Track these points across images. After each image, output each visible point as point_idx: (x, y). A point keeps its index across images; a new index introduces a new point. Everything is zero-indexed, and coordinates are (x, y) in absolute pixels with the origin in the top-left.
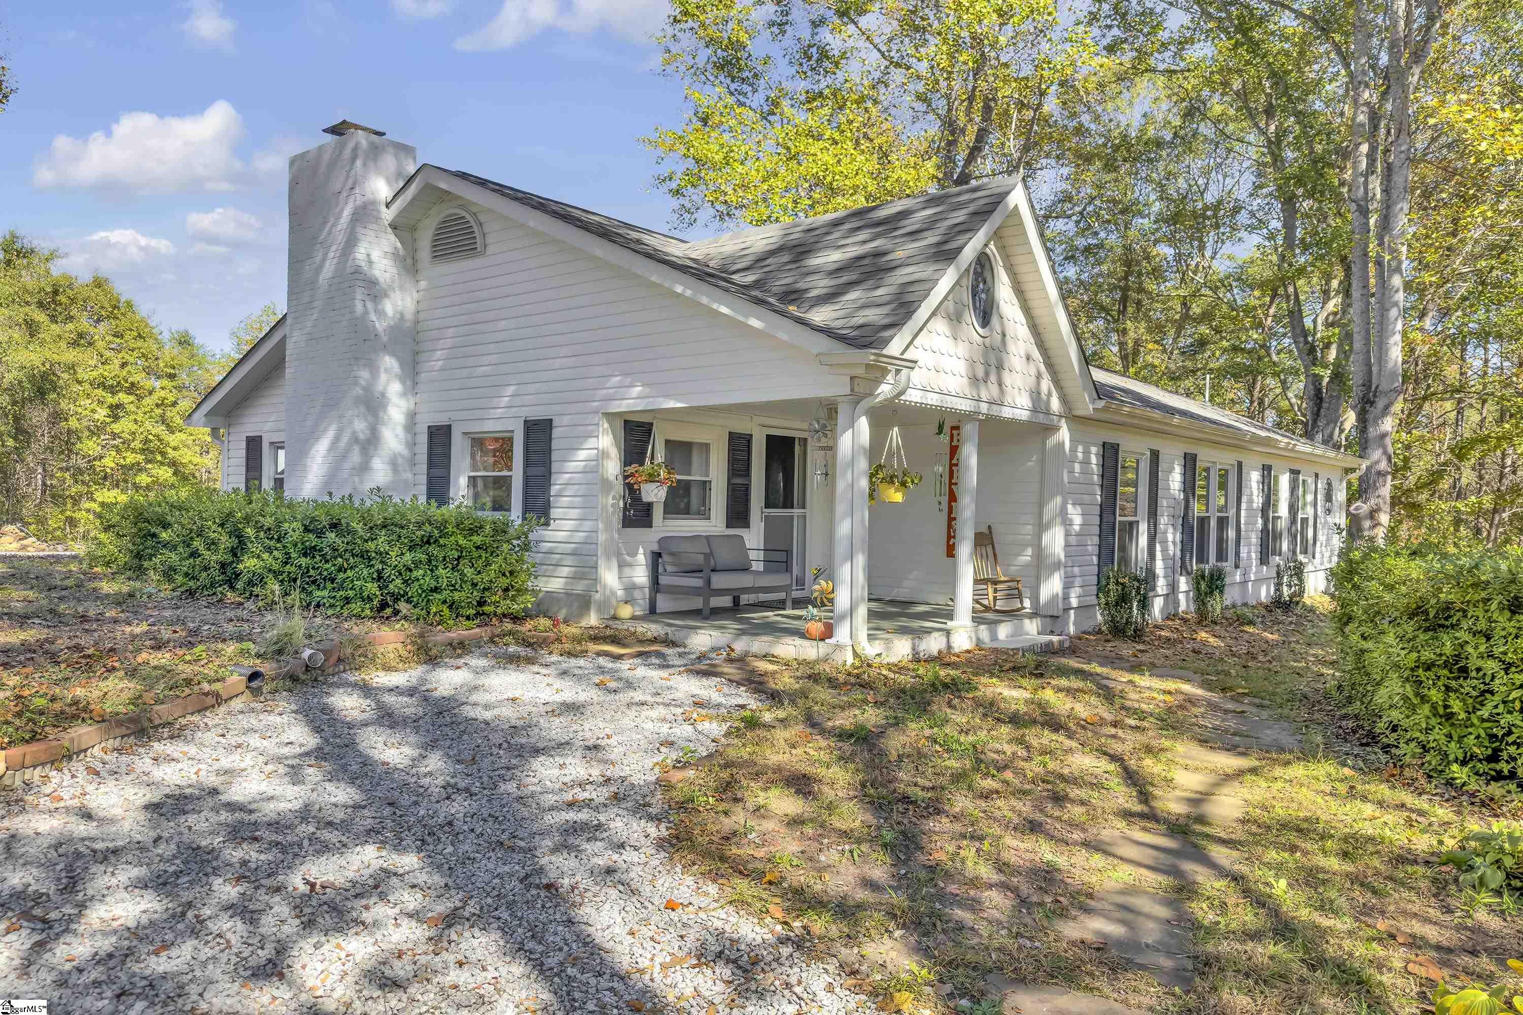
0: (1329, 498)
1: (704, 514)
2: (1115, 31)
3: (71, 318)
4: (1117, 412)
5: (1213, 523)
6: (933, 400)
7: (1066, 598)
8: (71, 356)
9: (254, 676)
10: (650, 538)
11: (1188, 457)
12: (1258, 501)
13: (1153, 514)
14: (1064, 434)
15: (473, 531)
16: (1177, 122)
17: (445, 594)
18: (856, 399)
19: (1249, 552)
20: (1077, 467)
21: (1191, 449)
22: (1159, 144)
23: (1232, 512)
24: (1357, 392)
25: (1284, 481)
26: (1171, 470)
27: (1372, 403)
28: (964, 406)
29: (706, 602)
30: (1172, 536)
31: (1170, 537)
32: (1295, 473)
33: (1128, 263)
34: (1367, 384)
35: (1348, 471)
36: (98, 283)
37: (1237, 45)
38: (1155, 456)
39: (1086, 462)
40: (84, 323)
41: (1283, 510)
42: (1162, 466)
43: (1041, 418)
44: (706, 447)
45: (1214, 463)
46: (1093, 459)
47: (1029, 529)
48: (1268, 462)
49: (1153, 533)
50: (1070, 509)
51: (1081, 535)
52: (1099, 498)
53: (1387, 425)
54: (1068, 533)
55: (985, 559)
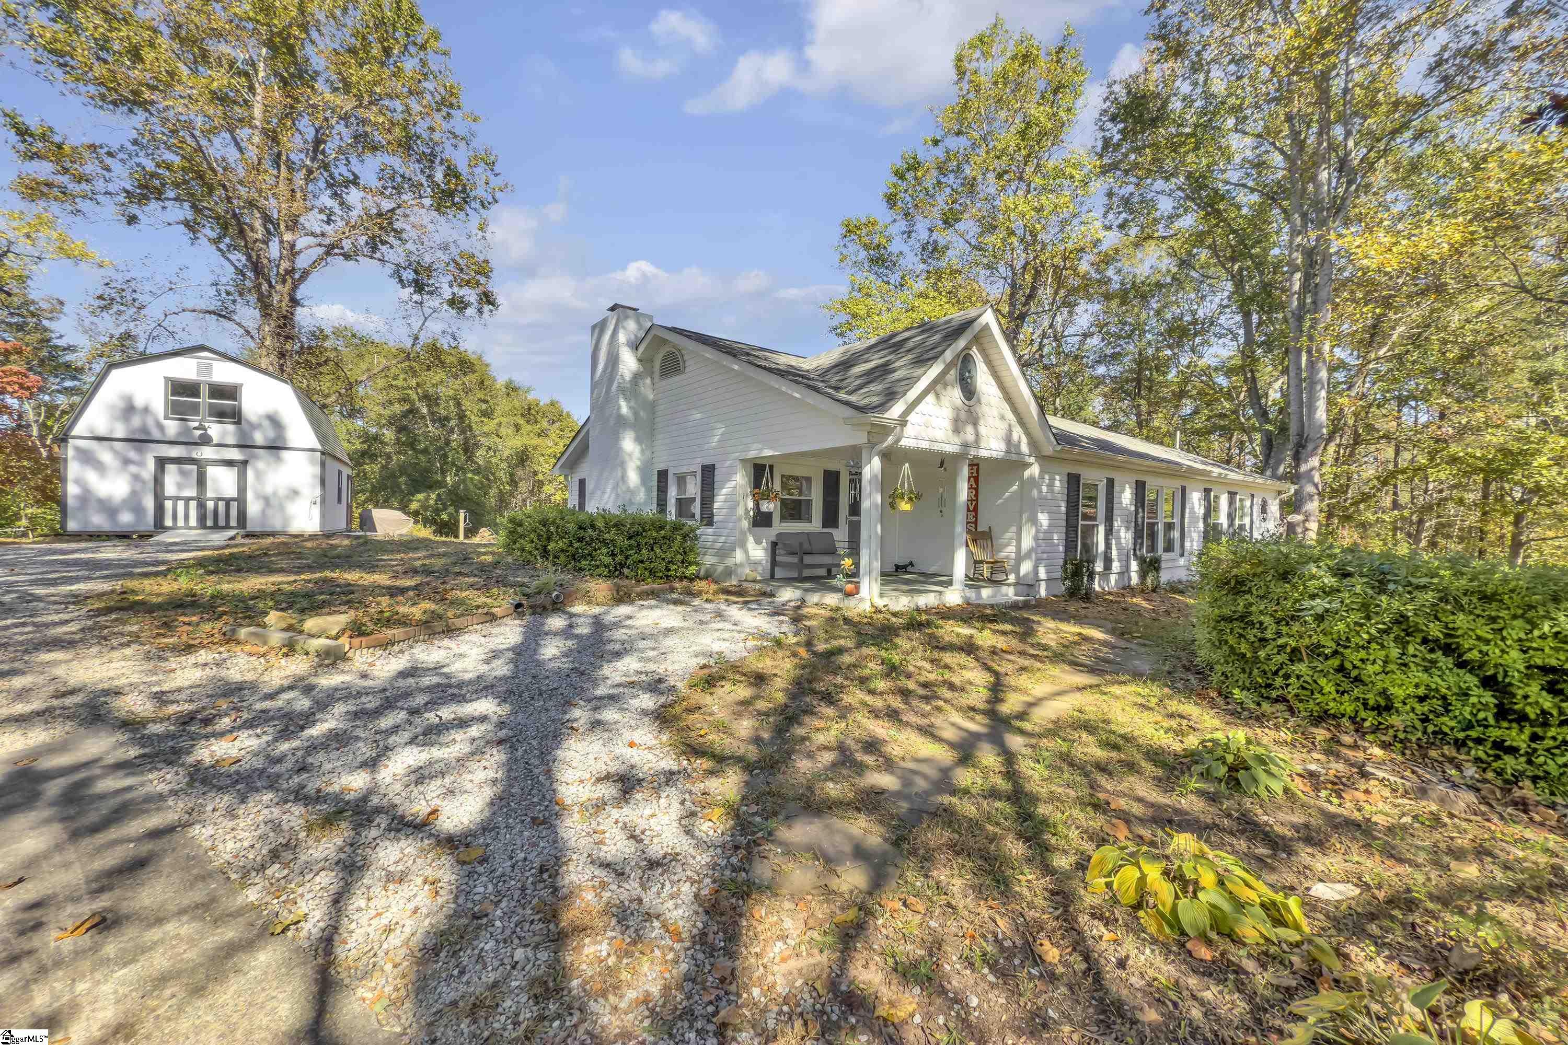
0: (1264, 510)
1: (809, 520)
2: (1124, 215)
3: (536, 422)
4: (1071, 452)
5: (1161, 527)
6: (924, 445)
7: (1036, 572)
8: (535, 441)
9: (519, 606)
10: (771, 533)
11: (1139, 483)
12: (1200, 511)
13: (1109, 519)
14: (1035, 470)
15: (662, 528)
16: (1174, 270)
17: (646, 564)
18: (872, 445)
19: (1192, 546)
20: (1044, 489)
21: (1141, 478)
22: (1159, 285)
23: (1176, 520)
24: (1293, 439)
25: (1224, 500)
26: (1123, 491)
27: (1304, 447)
28: (951, 449)
29: (800, 573)
30: (1126, 536)
31: (1122, 534)
32: (1232, 495)
33: (1139, 363)
34: (1300, 434)
35: (1279, 493)
36: (552, 404)
37: (1208, 214)
38: (1111, 483)
39: (1051, 485)
40: (545, 424)
41: (1223, 520)
42: (1117, 488)
43: (1014, 457)
44: (808, 480)
45: (1161, 488)
46: (1057, 483)
47: (1014, 529)
48: (1208, 486)
49: (1109, 532)
50: (1040, 516)
51: (1049, 532)
52: (1063, 509)
53: (1314, 462)
54: (1037, 531)
55: (984, 548)
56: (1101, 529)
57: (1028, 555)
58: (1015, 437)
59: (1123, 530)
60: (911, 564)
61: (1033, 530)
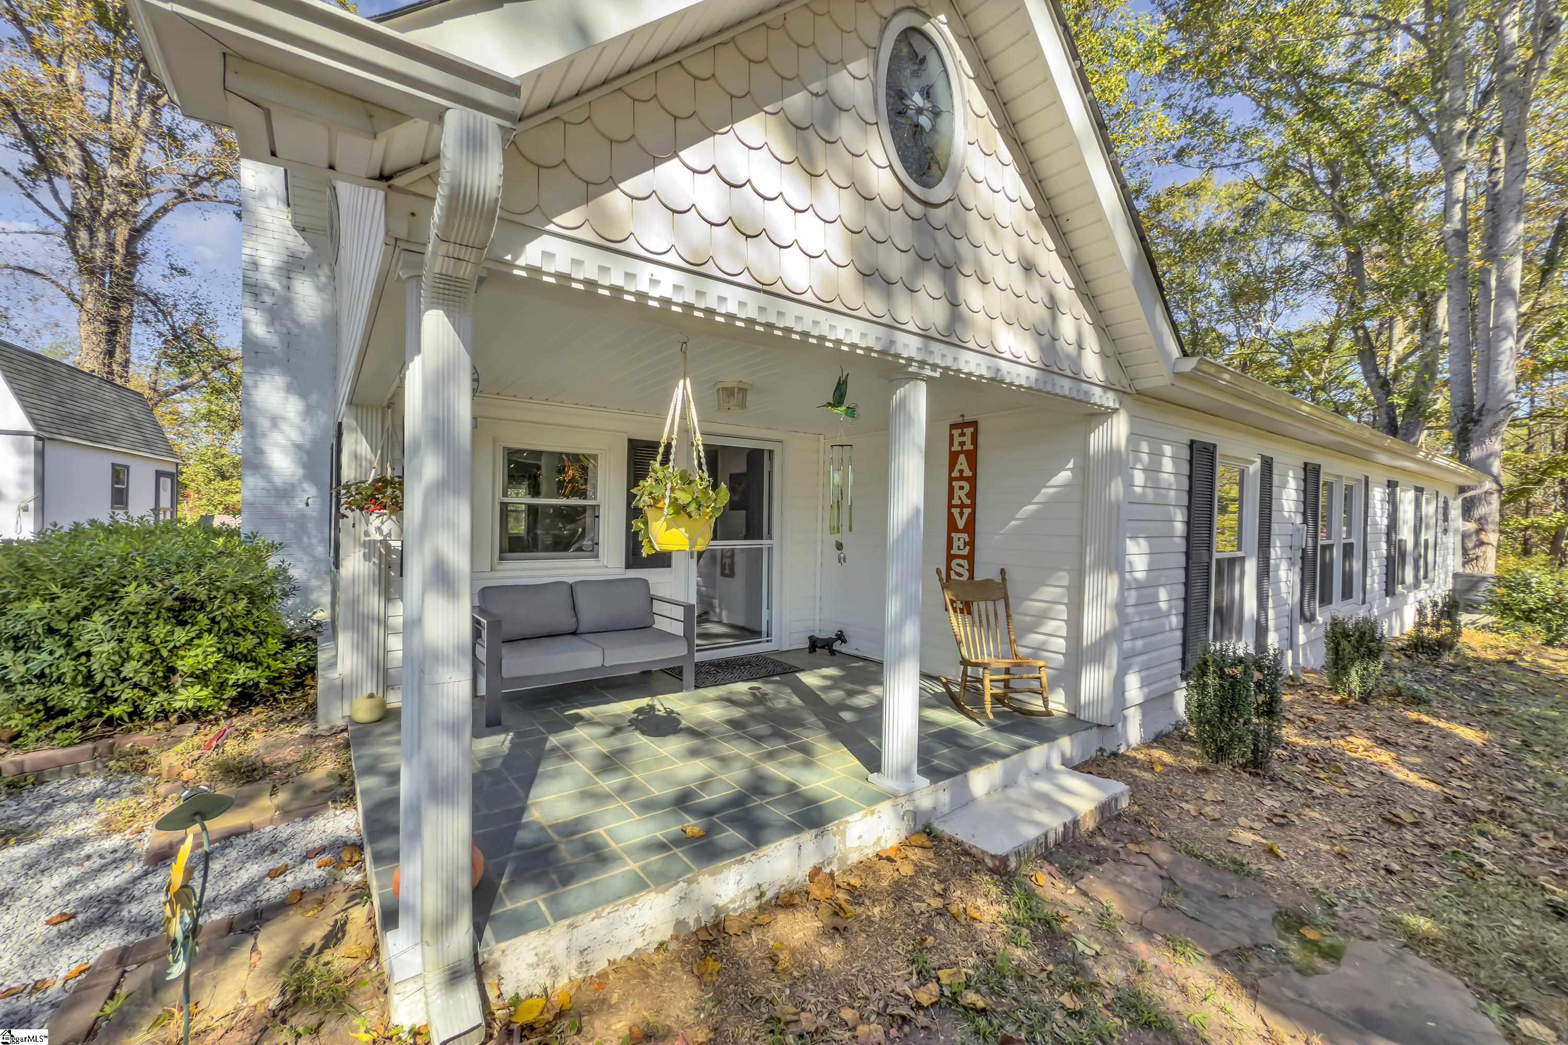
0: (1446, 518)
5: (1337, 553)
7: (1118, 691)
11: (1309, 467)
12: (1384, 520)
13: (1264, 544)
14: (1116, 428)
19: (1373, 582)
20: (1139, 477)
21: (1314, 458)
23: (1357, 539)
25: (1408, 500)
26: (1284, 486)
27: (1477, 422)
30: (1288, 577)
31: (1284, 575)
32: (1418, 490)
34: (1468, 405)
38: (1267, 465)
39: (1153, 470)
41: (1406, 533)
42: (1276, 479)
43: (1065, 386)
45: (1339, 477)
46: (1167, 464)
47: (1064, 578)
48: (1394, 478)
49: (1264, 571)
50: (1131, 546)
51: (1147, 588)
52: (1179, 527)
53: (1495, 445)
54: (1124, 587)
55: (986, 624)
56: (1251, 567)
57: (1097, 653)
58: (1067, 328)
59: (1284, 565)
60: (841, 637)
61: (1112, 586)
